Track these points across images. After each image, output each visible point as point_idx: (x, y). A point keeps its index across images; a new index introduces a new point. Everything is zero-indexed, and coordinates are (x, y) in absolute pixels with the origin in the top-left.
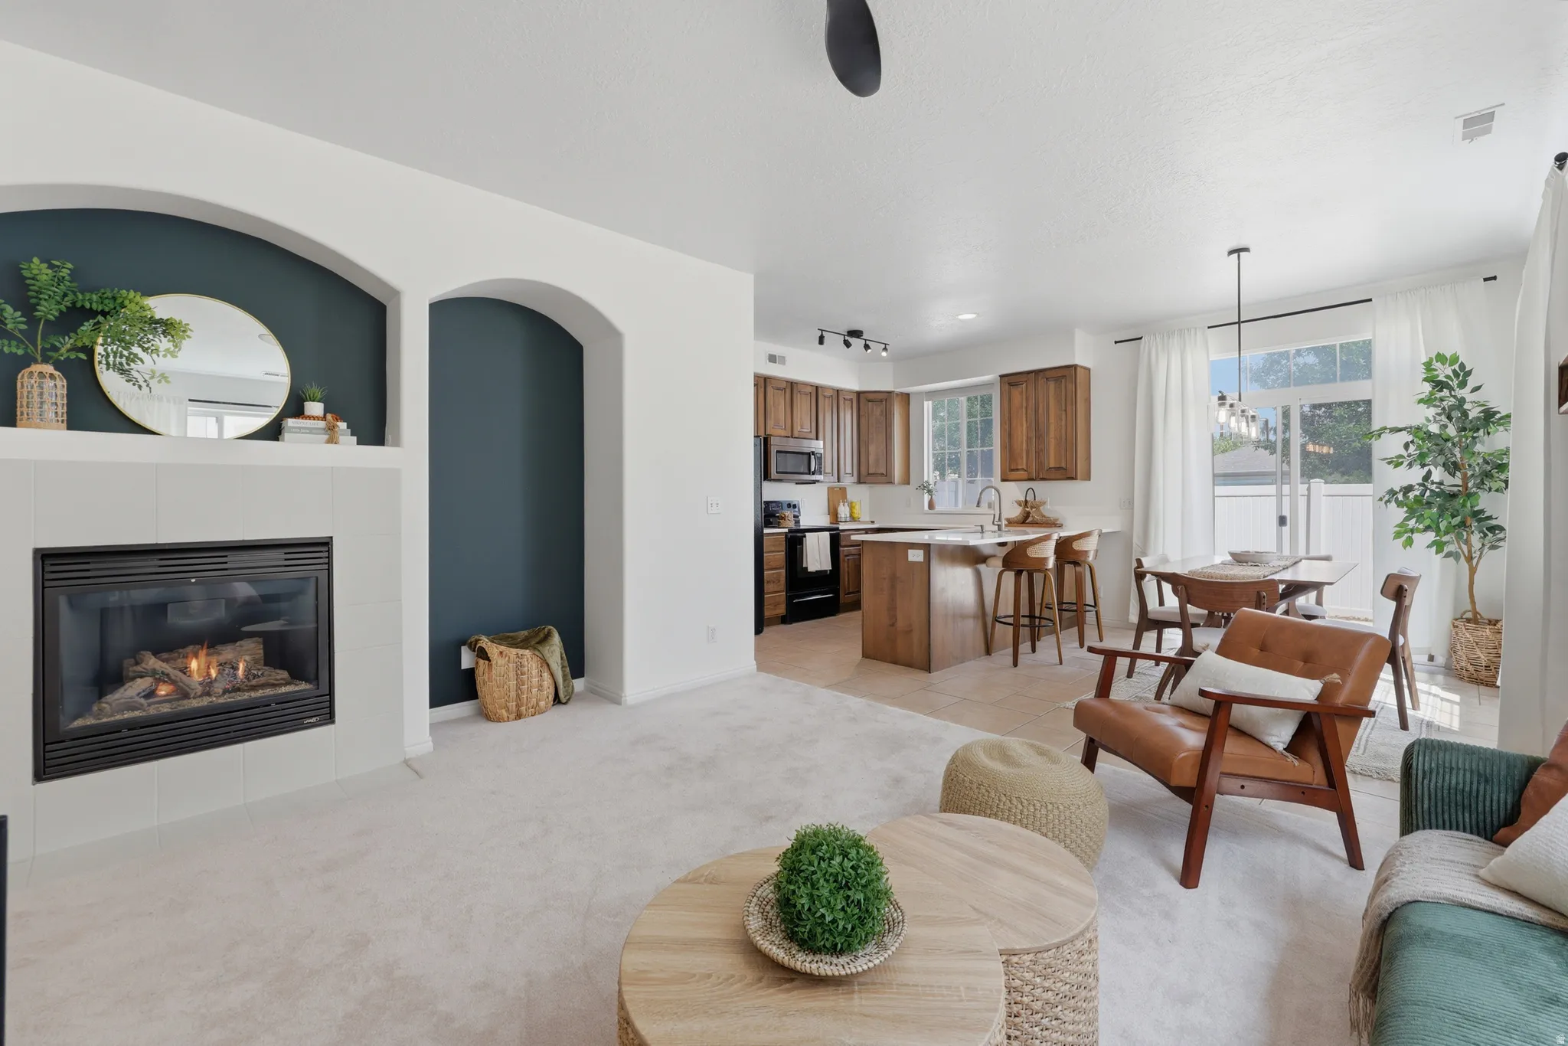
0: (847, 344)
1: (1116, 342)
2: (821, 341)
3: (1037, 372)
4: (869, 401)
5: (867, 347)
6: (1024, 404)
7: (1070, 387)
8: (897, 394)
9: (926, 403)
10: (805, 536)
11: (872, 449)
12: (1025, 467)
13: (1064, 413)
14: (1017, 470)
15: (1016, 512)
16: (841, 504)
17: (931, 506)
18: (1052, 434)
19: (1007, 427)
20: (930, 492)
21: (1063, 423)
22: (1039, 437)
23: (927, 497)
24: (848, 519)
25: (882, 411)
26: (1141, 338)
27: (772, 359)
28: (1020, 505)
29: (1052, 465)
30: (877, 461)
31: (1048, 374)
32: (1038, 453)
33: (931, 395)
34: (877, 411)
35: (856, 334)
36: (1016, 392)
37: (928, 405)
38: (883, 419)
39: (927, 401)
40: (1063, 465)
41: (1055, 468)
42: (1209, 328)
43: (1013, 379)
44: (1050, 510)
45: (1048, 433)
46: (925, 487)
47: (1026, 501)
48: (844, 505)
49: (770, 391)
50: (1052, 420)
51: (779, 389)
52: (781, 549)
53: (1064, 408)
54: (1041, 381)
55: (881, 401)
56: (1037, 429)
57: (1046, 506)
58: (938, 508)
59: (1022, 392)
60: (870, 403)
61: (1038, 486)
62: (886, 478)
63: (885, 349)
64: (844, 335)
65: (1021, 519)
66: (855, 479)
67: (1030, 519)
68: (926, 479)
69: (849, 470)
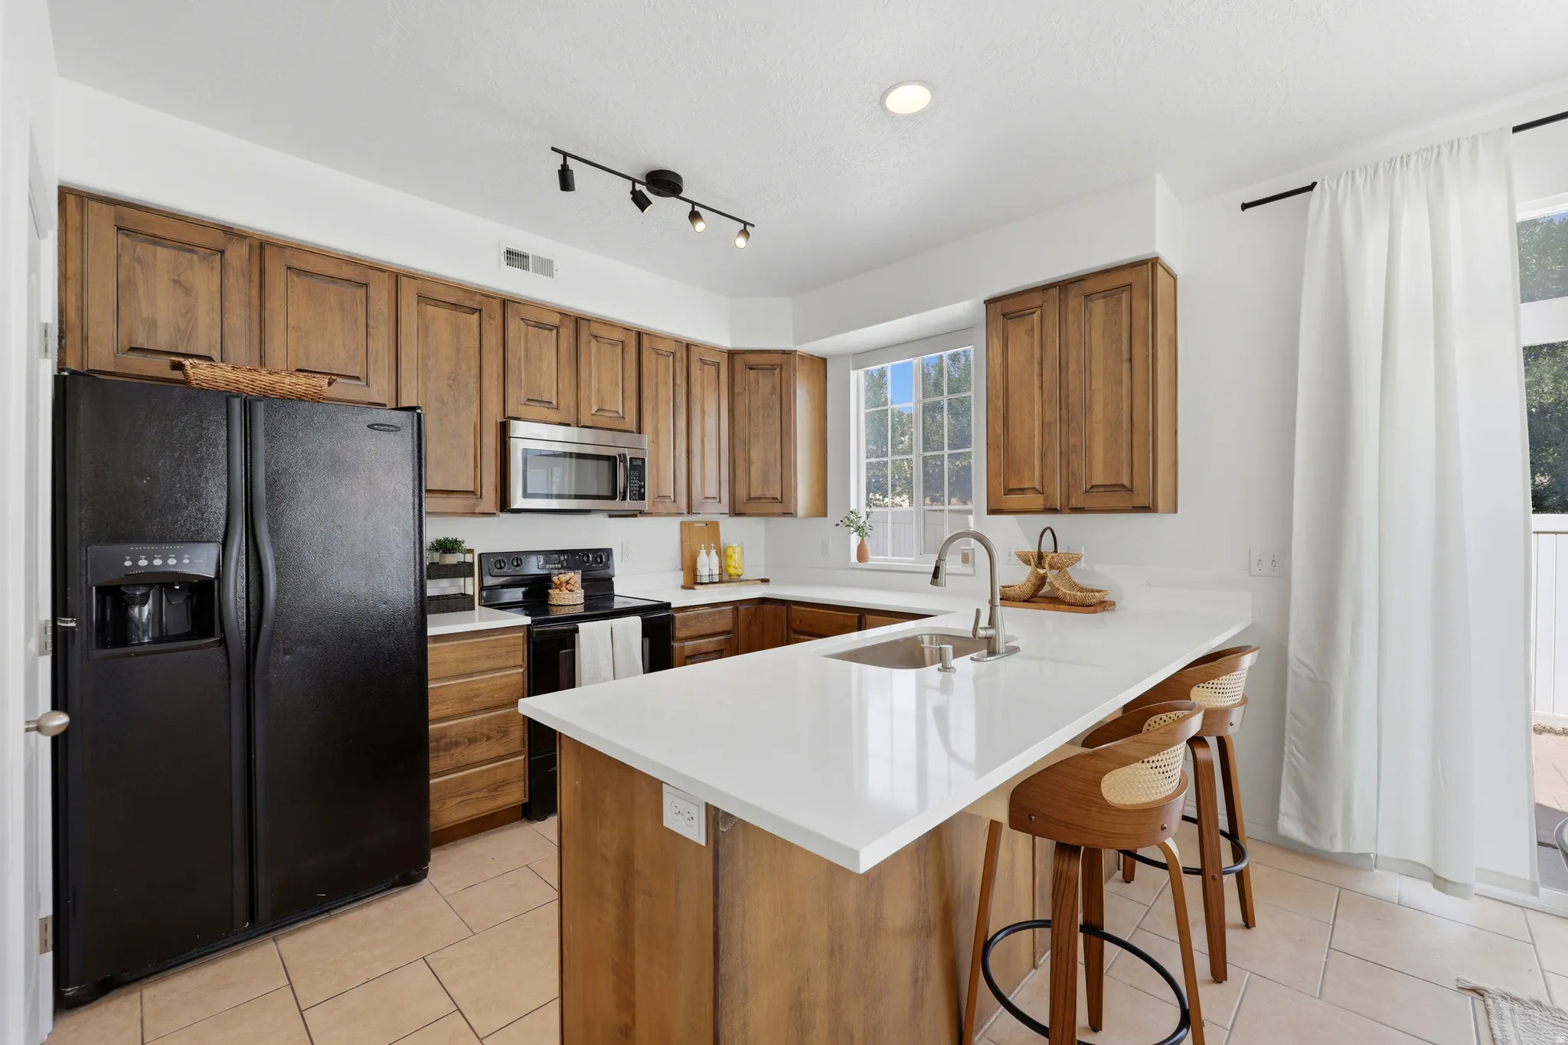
0: (641, 202)
1: (1245, 206)
2: (566, 181)
3: (1063, 286)
4: (751, 369)
5: (694, 216)
6: (1037, 355)
7: (1141, 307)
8: (802, 357)
9: (853, 374)
10: (577, 630)
11: (756, 454)
12: (1038, 486)
13: (1126, 366)
14: (1022, 490)
15: (1019, 576)
16: (703, 552)
17: (862, 556)
18: (1098, 412)
19: (1000, 403)
20: (859, 529)
21: (1125, 389)
22: (1067, 418)
23: (854, 539)
24: (716, 579)
25: (774, 387)
26: (1311, 188)
27: (515, 258)
28: (1027, 562)
29: (1099, 479)
30: (765, 476)
31: (1089, 286)
32: (1066, 456)
33: (862, 357)
34: (764, 384)
35: (664, 183)
36: (1018, 332)
37: (857, 379)
38: (776, 399)
39: (855, 369)
40: (1126, 481)
41: (1104, 486)
42: (1516, 129)
43: (1013, 306)
44: (1091, 572)
45: (1088, 409)
46: (849, 522)
47: (1040, 557)
48: (708, 554)
49: (514, 326)
50: (1098, 383)
51: (539, 325)
52: (511, 663)
53: (1125, 356)
54: (1074, 301)
55: (772, 368)
56: (1064, 403)
57: (1077, 565)
58: (874, 560)
59: (1032, 330)
60: (751, 371)
61: (1063, 524)
62: (779, 506)
63: (745, 233)
64: (634, 181)
65: (1027, 589)
66: (725, 507)
67: (1046, 589)
68: (853, 507)
69: (711, 491)
